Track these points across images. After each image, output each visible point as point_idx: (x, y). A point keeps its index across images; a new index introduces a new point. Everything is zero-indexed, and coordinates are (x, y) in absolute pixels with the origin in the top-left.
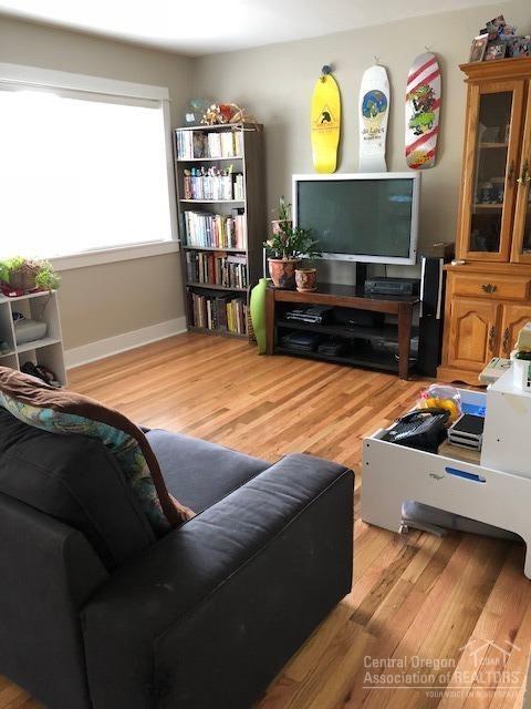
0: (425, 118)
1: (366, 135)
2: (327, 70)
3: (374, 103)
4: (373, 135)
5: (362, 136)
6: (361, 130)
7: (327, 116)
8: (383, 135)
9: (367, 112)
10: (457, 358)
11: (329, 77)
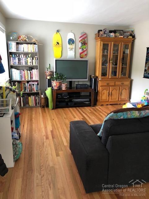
0: (84, 47)
1: (70, 49)
2: (58, 31)
3: (71, 41)
4: (71, 49)
5: (68, 49)
6: (68, 48)
7: (58, 43)
8: (74, 50)
9: (69, 43)
10: (102, 100)
11: (58, 33)
